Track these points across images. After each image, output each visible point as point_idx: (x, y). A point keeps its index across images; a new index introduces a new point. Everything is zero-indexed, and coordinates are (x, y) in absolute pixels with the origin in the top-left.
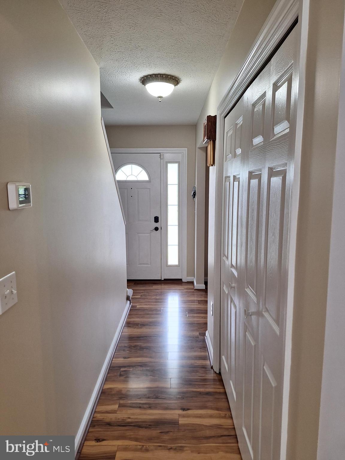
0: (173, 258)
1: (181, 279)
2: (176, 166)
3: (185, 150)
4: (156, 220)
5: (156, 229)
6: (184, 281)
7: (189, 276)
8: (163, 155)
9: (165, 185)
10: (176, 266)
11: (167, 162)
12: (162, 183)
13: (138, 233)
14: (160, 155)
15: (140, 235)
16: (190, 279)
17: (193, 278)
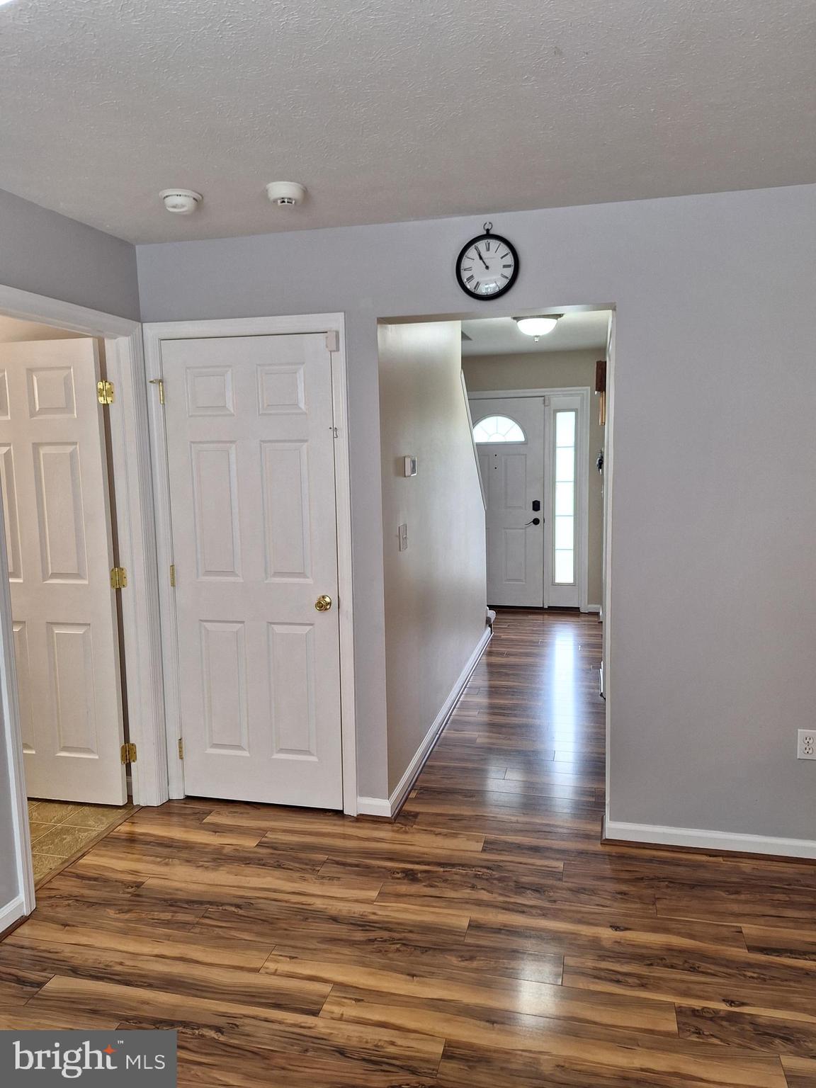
0: (564, 571)
1: (579, 608)
2: (571, 416)
3: (587, 390)
4: (536, 506)
5: (536, 522)
6: (582, 610)
7: (592, 603)
8: (549, 399)
9: (551, 446)
10: (569, 585)
11: (556, 411)
12: (547, 446)
13: (505, 528)
14: (544, 400)
15: (507, 530)
16: (592, 608)
17: (599, 606)
